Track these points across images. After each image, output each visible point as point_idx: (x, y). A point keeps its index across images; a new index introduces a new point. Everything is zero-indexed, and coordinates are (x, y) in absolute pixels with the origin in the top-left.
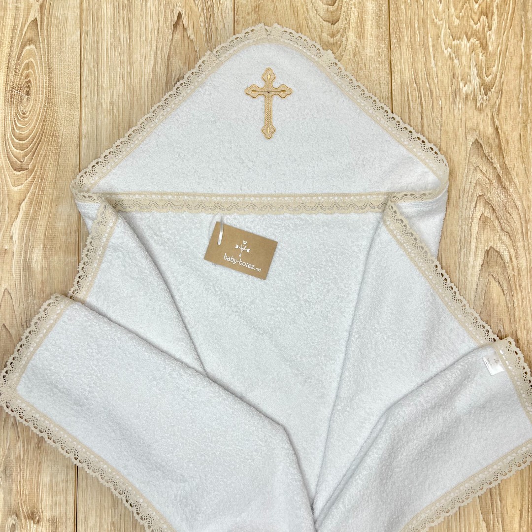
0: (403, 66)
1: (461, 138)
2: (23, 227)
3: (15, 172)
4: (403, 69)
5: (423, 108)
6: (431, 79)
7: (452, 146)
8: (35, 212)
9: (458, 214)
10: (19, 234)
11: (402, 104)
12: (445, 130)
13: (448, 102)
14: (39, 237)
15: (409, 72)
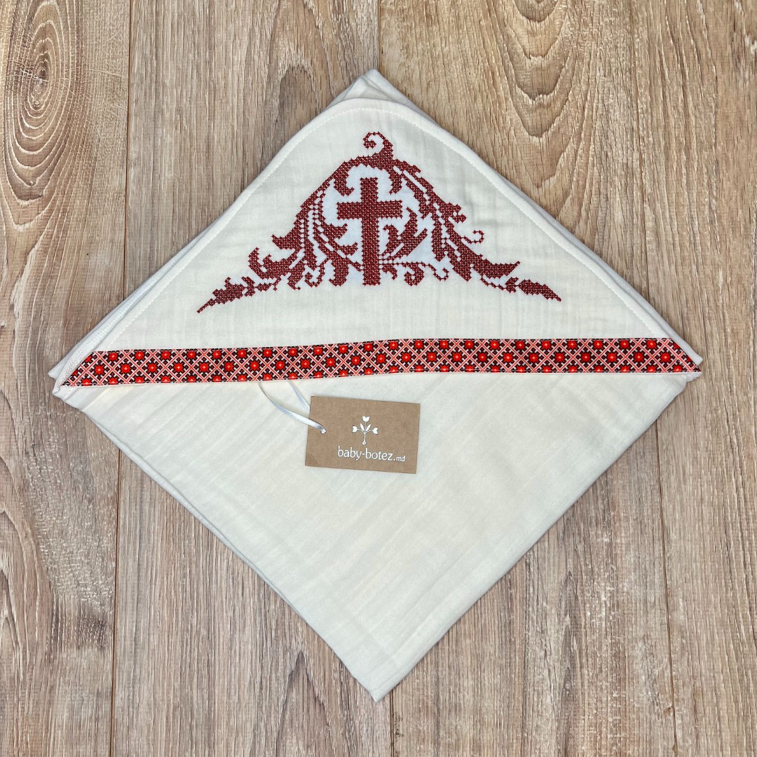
0: (651, 12)
1: (750, 125)
2: (31, 291)
3: (19, 201)
4: (652, 18)
5: (685, 79)
6: (698, 33)
7: (736, 139)
8: (52, 265)
9: (749, 247)
10: (24, 302)
11: (652, 72)
12: (724, 113)
13: (727, 68)
14: (58, 307)
15: (661, 22)
